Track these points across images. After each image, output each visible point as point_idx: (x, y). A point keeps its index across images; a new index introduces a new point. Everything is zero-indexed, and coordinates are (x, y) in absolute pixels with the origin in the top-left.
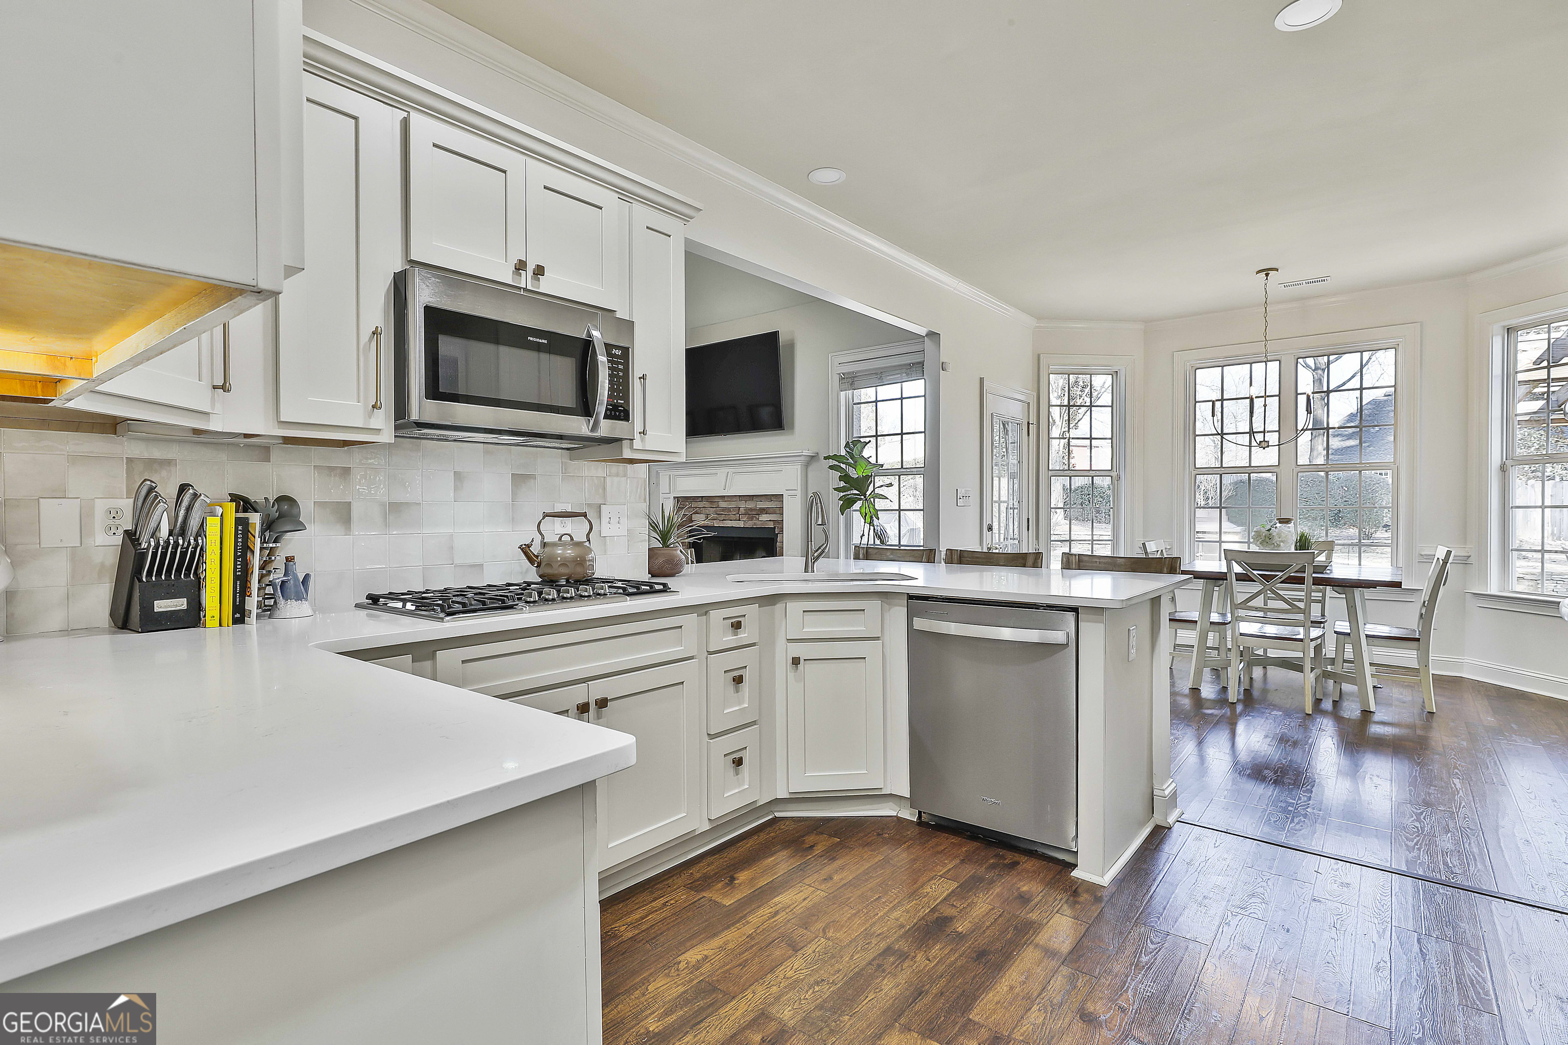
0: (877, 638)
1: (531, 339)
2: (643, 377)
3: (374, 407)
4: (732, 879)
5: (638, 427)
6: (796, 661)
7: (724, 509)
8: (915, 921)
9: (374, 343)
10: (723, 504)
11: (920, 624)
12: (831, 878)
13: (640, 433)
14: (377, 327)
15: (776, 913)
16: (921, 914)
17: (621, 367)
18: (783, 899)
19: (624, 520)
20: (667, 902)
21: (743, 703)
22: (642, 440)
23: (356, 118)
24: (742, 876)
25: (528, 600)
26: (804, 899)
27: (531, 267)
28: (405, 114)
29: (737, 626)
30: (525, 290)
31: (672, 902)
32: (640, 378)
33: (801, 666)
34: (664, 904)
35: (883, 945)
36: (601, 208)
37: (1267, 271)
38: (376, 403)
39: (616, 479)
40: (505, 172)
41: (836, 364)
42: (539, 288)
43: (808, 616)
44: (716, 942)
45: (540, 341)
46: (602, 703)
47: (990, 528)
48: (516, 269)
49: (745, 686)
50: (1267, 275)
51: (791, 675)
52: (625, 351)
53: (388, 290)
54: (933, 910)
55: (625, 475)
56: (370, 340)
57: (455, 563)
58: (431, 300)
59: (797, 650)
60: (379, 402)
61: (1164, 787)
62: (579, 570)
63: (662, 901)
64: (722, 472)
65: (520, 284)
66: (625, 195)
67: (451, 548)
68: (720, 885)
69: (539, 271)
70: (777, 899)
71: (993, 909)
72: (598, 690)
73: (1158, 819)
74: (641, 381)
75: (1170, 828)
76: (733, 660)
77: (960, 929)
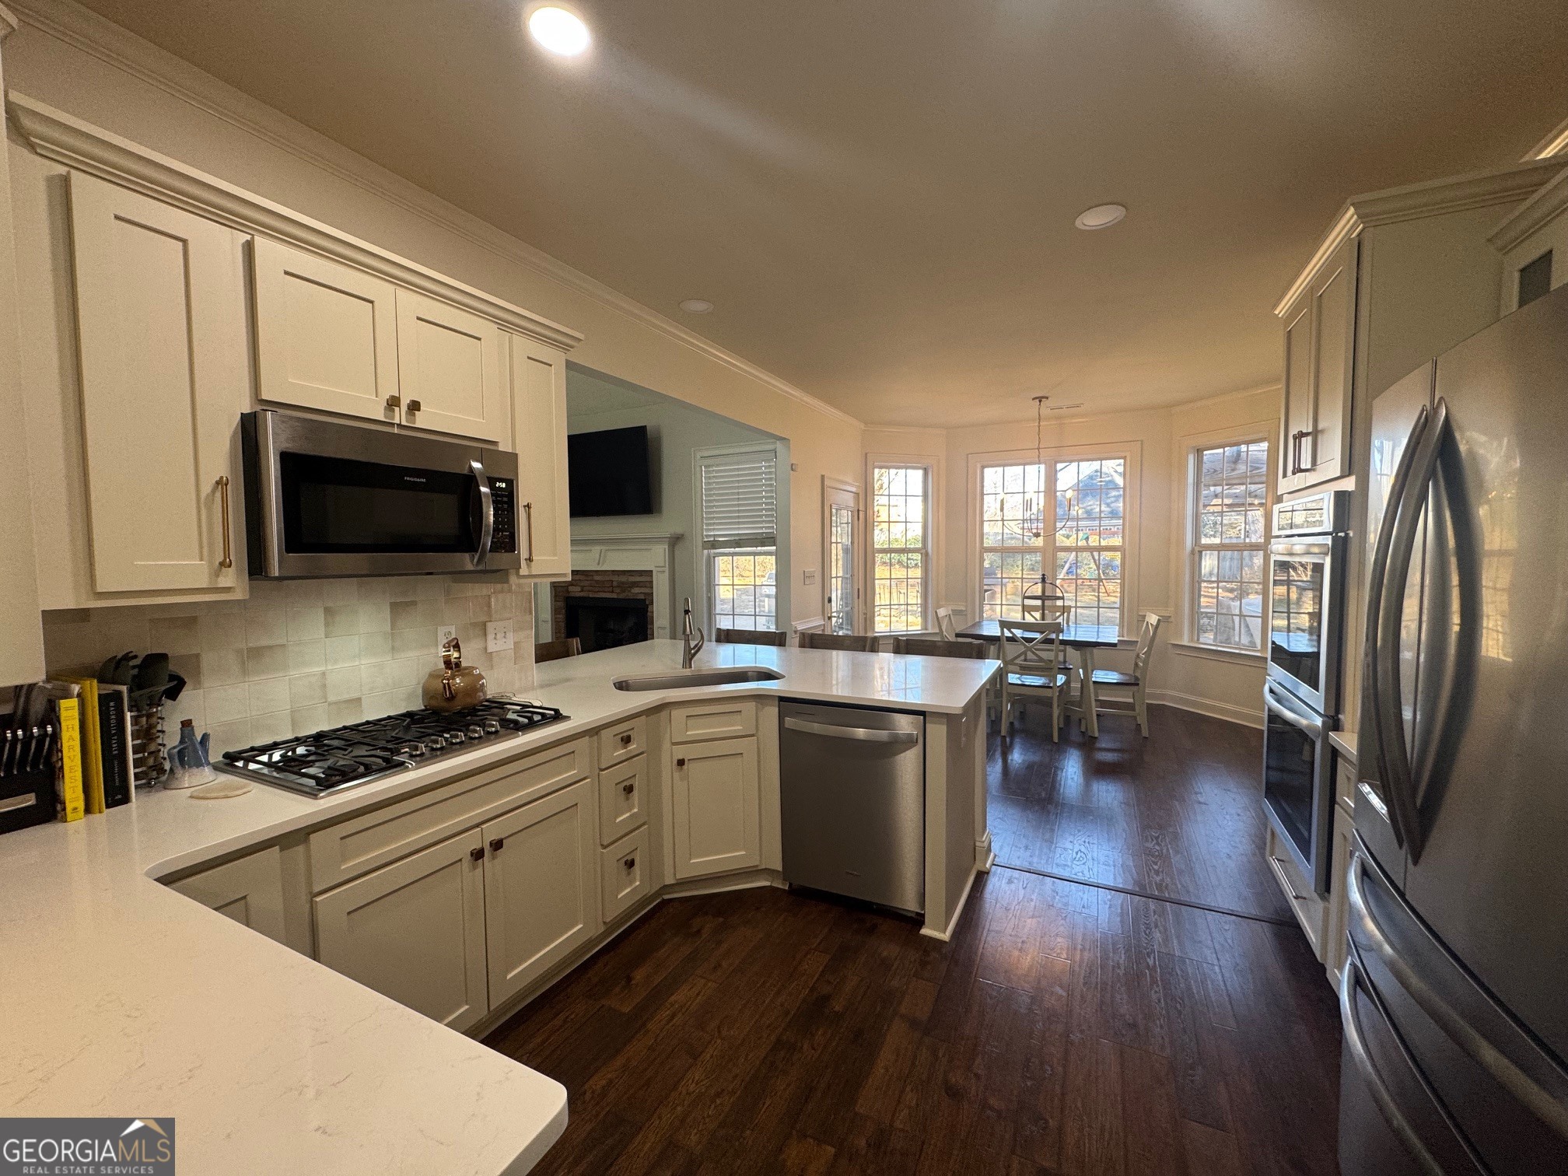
0: (753, 735)
1: (408, 479)
2: (528, 506)
3: (222, 564)
4: (629, 979)
5: (524, 554)
6: (681, 763)
7: (597, 581)
8: (798, 1005)
9: (218, 495)
10: (597, 578)
11: (789, 722)
12: (720, 965)
13: (526, 559)
14: (222, 478)
15: (673, 1016)
16: (802, 996)
17: (505, 499)
18: (679, 997)
19: (510, 635)
20: (567, 1017)
21: (634, 808)
22: (529, 566)
23: (184, 242)
24: (639, 975)
25: (414, 753)
26: (698, 994)
27: (405, 402)
28: (248, 237)
29: (627, 740)
30: (400, 426)
31: (573, 1016)
32: (525, 506)
33: (685, 767)
34: (565, 1021)
35: (773, 1038)
36: (479, 339)
37: (1040, 399)
38: (225, 559)
39: (500, 596)
40: (372, 302)
41: (699, 457)
42: (414, 423)
43: (691, 722)
44: (619, 1062)
45: (418, 480)
46: (497, 845)
47: (830, 600)
48: (388, 404)
49: (636, 792)
50: (1040, 401)
51: (676, 775)
52: (510, 483)
53: (235, 433)
54: (812, 990)
55: (510, 591)
56: (214, 491)
57: (329, 700)
58: (287, 445)
59: (680, 752)
60: (228, 560)
61: (984, 839)
62: (469, 700)
63: (562, 1016)
64: (596, 549)
65: (393, 419)
66: (504, 325)
67: (325, 686)
68: (617, 989)
69: (415, 406)
70: (673, 998)
71: (861, 981)
72: (492, 831)
73: (978, 866)
74: (525, 509)
75: (988, 873)
76: (623, 772)
77: (837, 1008)
